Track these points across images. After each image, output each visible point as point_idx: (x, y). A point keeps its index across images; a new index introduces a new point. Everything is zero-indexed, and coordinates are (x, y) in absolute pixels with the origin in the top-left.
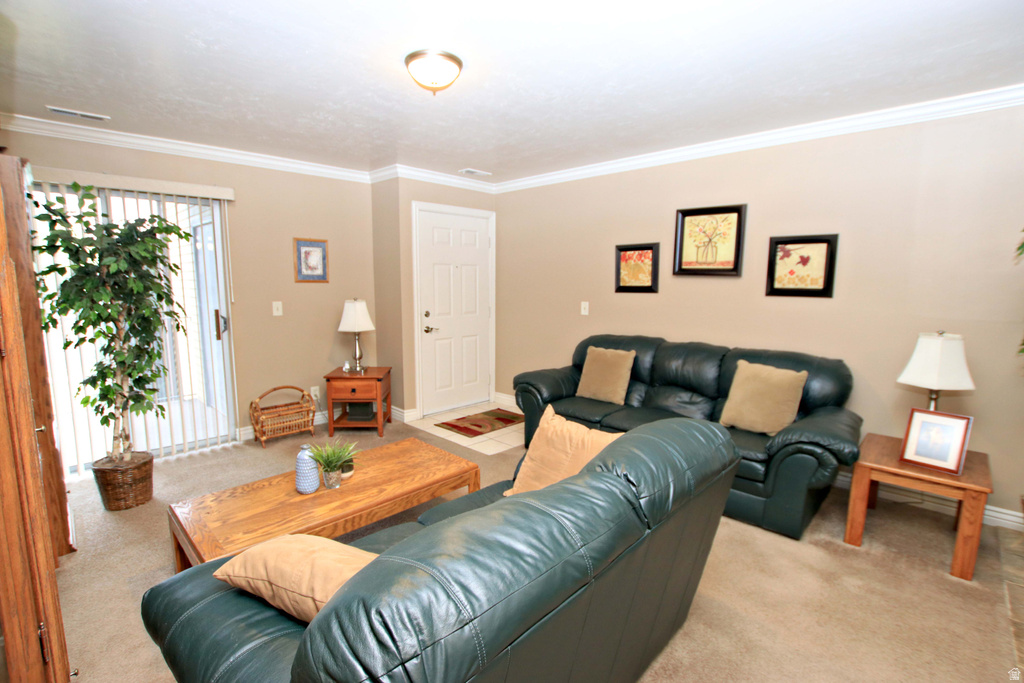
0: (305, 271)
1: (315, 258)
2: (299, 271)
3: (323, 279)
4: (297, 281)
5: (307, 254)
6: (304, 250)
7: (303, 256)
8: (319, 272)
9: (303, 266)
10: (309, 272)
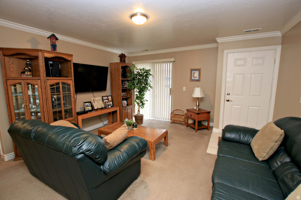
0: (193, 78)
1: (196, 74)
2: (191, 78)
3: (198, 81)
4: (190, 81)
5: (194, 73)
6: (193, 72)
7: (193, 74)
8: (197, 78)
9: (193, 77)
10: (194, 79)
